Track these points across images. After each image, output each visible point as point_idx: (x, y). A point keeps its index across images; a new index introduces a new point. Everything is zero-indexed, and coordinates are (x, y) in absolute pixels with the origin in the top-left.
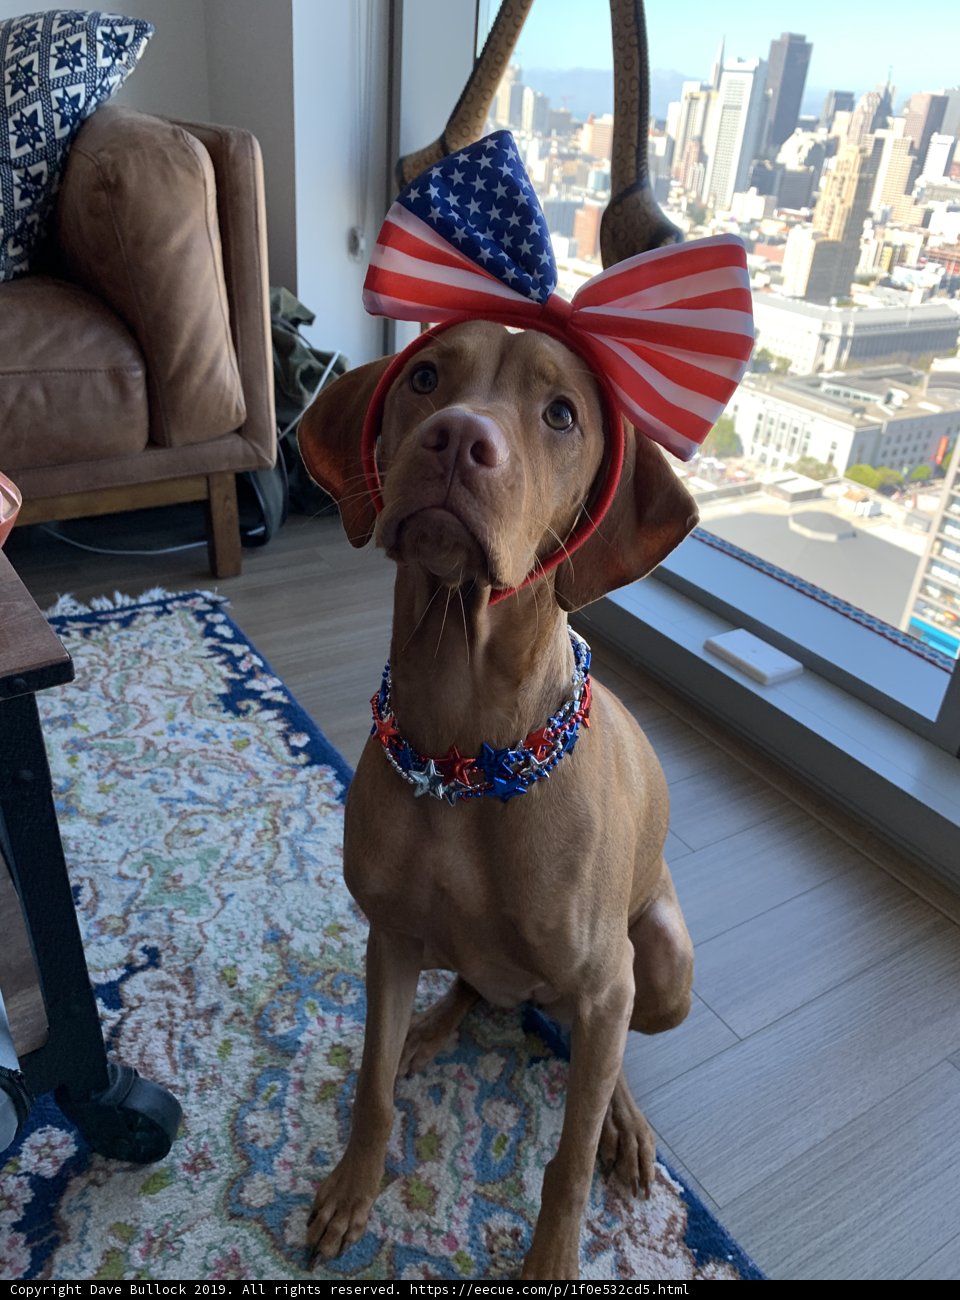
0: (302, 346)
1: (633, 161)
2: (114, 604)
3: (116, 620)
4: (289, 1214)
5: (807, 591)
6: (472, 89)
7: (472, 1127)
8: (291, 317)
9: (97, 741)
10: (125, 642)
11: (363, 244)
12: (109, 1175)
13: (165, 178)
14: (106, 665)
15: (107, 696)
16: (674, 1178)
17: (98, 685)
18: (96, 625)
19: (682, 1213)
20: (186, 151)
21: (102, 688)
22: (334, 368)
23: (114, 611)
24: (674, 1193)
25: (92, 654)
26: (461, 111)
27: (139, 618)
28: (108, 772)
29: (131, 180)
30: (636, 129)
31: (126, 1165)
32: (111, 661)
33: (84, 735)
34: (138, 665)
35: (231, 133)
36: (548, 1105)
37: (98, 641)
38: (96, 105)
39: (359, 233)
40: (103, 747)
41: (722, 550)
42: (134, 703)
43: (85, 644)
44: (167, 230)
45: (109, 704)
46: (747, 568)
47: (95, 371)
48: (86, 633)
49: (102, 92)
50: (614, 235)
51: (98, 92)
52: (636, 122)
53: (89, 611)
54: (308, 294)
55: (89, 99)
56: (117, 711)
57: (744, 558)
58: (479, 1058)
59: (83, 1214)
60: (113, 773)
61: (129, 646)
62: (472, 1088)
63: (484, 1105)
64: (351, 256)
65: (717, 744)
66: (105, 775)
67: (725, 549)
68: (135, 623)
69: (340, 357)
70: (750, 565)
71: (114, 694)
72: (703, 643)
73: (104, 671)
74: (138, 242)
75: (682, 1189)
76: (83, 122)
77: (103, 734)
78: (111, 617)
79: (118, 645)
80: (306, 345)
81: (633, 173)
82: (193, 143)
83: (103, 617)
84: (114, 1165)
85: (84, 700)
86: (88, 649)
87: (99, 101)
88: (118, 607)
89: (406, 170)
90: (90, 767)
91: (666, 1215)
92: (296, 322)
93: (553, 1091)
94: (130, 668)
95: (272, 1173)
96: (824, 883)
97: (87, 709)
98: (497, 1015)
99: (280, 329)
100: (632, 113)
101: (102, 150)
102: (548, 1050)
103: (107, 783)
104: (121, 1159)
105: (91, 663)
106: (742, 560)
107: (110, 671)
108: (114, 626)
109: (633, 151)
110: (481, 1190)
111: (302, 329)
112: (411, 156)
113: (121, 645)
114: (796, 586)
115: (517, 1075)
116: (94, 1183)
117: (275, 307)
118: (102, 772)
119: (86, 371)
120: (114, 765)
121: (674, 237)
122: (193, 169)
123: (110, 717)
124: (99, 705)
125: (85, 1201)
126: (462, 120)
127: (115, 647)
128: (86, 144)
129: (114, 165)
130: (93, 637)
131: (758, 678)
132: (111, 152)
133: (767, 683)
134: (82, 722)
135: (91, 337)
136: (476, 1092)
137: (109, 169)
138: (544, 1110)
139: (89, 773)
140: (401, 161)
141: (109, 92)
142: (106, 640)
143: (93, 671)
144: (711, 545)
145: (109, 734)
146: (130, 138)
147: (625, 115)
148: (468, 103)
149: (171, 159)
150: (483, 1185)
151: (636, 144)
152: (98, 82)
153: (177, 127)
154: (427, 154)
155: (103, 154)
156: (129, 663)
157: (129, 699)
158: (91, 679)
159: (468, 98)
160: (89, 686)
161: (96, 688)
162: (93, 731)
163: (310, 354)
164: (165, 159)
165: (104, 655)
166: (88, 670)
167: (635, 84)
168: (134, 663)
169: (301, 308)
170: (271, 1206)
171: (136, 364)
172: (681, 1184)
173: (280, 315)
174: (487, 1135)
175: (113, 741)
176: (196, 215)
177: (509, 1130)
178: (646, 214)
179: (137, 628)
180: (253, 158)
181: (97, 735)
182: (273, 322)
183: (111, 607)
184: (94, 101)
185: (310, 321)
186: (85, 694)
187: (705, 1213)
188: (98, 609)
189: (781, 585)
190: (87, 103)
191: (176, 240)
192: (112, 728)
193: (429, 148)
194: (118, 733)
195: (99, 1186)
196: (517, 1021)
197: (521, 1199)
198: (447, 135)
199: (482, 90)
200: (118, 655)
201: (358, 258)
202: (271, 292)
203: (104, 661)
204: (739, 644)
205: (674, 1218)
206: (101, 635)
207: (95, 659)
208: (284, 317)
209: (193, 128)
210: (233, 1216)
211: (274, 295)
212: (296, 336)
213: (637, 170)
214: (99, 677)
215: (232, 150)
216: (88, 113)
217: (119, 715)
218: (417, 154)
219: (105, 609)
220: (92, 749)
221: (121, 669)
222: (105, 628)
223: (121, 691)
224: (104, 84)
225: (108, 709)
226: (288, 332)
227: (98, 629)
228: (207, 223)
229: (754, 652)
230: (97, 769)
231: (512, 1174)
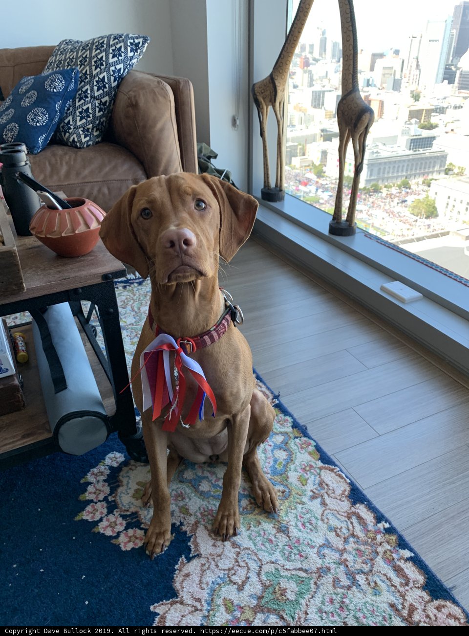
0: (211, 167)
1: (351, 81)
2: (136, 277)
3: (136, 283)
4: (201, 482)
5: (429, 265)
6: (284, 52)
7: (269, 458)
8: (207, 155)
9: (130, 326)
10: (140, 291)
11: (238, 122)
12: (137, 467)
13: (154, 101)
14: (133, 299)
15: (133, 310)
16: (347, 477)
17: (130, 306)
18: (128, 284)
19: (348, 489)
20: (163, 89)
21: (131, 307)
22: (224, 176)
23: (136, 279)
24: (346, 482)
25: (127, 295)
26: (279, 62)
27: (146, 282)
28: (134, 337)
29: (142, 103)
30: (352, 67)
31: (142, 464)
32: (135, 298)
33: (125, 324)
34: (145, 299)
35: (181, 80)
36: (300, 452)
37: (129, 290)
38: (127, 72)
39: (236, 118)
40: (132, 329)
41: (393, 249)
42: (144, 313)
43: (124, 292)
44: (155, 122)
45: (134, 313)
46: (404, 256)
47: (127, 180)
48: (125, 287)
49: (130, 67)
50: (343, 113)
51: (128, 66)
52: (352, 64)
53: (126, 279)
54: (215, 146)
55: (125, 69)
56: (137, 316)
57: (403, 252)
58: (274, 436)
59: (128, 478)
60: (136, 338)
61: (142, 292)
62: (271, 446)
63: (275, 451)
64: (233, 128)
65: (384, 329)
66: (133, 338)
67: (395, 248)
68: (144, 284)
69: (227, 171)
70: (405, 255)
71: (136, 310)
72: (380, 287)
73: (132, 301)
74: (144, 127)
75: (350, 481)
76: (122, 79)
77: (133, 324)
78: (134, 281)
79: (137, 292)
80: (213, 167)
81: (351, 86)
82: (166, 85)
83: (131, 281)
84: (139, 464)
85: (125, 312)
86: (126, 293)
87: (128, 70)
88: (137, 278)
89: (256, 89)
90: (127, 336)
91: (343, 489)
92: (209, 158)
93: (302, 448)
94: (142, 300)
95: (195, 470)
96: (424, 382)
97: (126, 315)
98: (281, 422)
99: (203, 161)
100: (351, 60)
101: (129, 91)
102: (301, 434)
103: (134, 341)
104: (141, 462)
105: (127, 299)
106: (401, 253)
107: (134, 301)
108: (136, 285)
109: (351, 76)
110: (273, 478)
111: (212, 160)
112: (258, 83)
113: (139, 292)
114: (425, 263)
115: (289, 442)
116: (131, 469)
117: (200, 151)
118: (132, 337)
119: (124, 180)
120: (136, 335)
121: (369, 113)
122: (165, 96)
123: (135, 318)
124: (130, 314)
125: (128, 474)
126: (280, 67)
127: (136, 293)
128: (124, 89)
129: (135, 96)
130: (128, 289)
131: (402, 300)
132: (133, 92)
133: (406, 302)
134: (124, 320)
135: (126, 167)
136: (272, 447)
137: (133, 98)
138: (298, 454)
139: (127, 338)
140: (254, 85)
141: (132, 66)
142: (133, 290)
143: (128, 301)
144: (389, 247)
145: (134, 324)
146: (141, 86)
147: (347, 61)
148: (282, 59)
149: (156, 92)
150: (273, 476)
151: (352, 73)
152: (128, 62)
153: (159, 79)
154: (265, 81)
155: (130, 93)
156: (142, 298)
157: (142, 311)
158: (127, 304)
159: (282, 56)
160: (126, 307)
161: (129, 307)
162: (128, 323)
163: (214, 171)
164: (155, 93)
165: (132, 295)
166: (126, 301)
167: (351, 47)
168: (144, 298)
169: (212, 151)
170: (195, 480)
171: (143, 177)
172: (350, 480)
173: (202, 155)
174: (275, 461)
175: (136, 327)
176: (167, 115)
177: (284, 459)
178: (356, 103)
179: (145, 286)
180: (190, 90)
181: (130, 324)
182: (199, 158)
183: (135, 278)
184: (127, 70)
185: (215, 157)
186: (125, 310)
187: (358, 489)
188: (129, 278)
189: (418, 263)
190: (124, 72)
191: (159, 126)
192: (135, 322)
193: (266, 79)
194: (138, 324)
195: (133, 470)
196: (290, 425)
197: (287, 481)
198: (273, 74)
199: (288, 53)
200: (137, 295)
201: (236, 129)
202: (197, 145)
203: (132, 298)
204: (396, 287)
205: (345, 490)
206: (130, 288)
207: (129, 297)
208: (204, 155)
209: (165, 79)
210: (180, 481)
211: (199, 147)
212: (209, 164)
213: (353, 85)
214: (130, 303)
215: (181, 87)
216: (124, 75)
217: (138, 317)
218: (260, 82)
219: (132, 278)
220: (128, 329)
221: (139, 301)
222: (132, 286)
223: (139, 309)
224: (131, 63)
225: (134, 315)
226: (205, 162)
227: (129, 286)
228: (171, 118)
229: (401, 290)
230: (130, 336)
231: (285, 474)
